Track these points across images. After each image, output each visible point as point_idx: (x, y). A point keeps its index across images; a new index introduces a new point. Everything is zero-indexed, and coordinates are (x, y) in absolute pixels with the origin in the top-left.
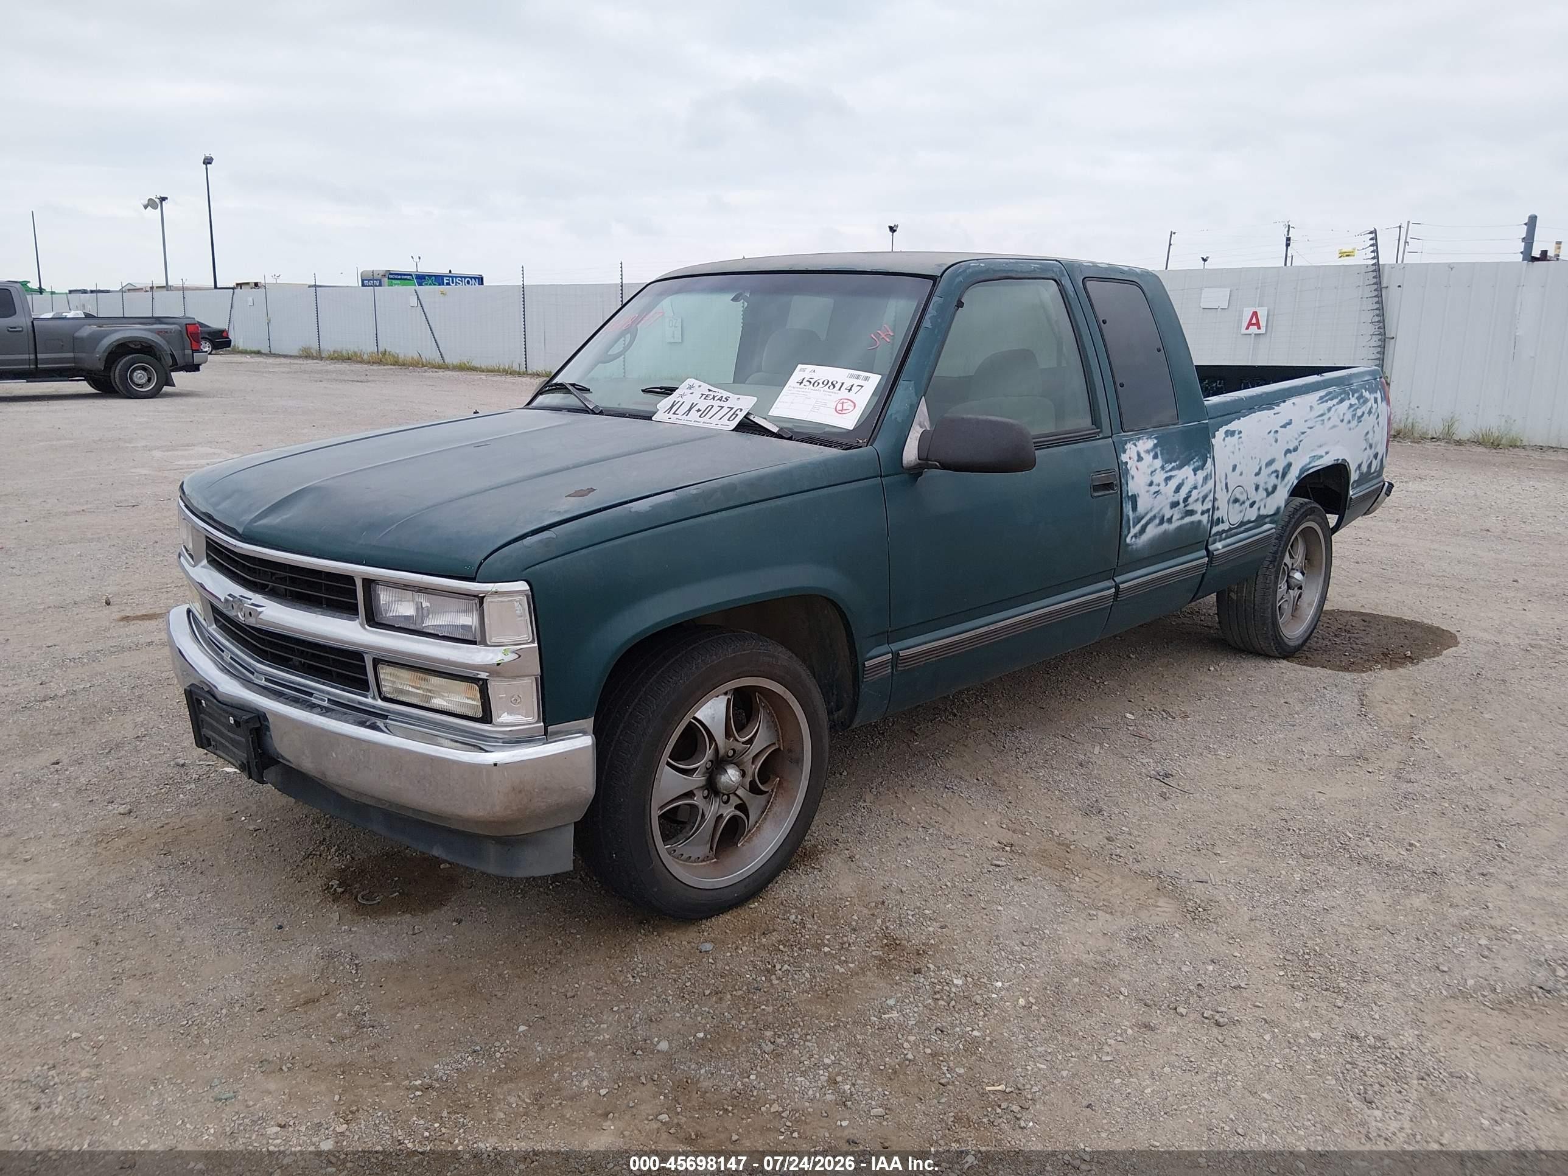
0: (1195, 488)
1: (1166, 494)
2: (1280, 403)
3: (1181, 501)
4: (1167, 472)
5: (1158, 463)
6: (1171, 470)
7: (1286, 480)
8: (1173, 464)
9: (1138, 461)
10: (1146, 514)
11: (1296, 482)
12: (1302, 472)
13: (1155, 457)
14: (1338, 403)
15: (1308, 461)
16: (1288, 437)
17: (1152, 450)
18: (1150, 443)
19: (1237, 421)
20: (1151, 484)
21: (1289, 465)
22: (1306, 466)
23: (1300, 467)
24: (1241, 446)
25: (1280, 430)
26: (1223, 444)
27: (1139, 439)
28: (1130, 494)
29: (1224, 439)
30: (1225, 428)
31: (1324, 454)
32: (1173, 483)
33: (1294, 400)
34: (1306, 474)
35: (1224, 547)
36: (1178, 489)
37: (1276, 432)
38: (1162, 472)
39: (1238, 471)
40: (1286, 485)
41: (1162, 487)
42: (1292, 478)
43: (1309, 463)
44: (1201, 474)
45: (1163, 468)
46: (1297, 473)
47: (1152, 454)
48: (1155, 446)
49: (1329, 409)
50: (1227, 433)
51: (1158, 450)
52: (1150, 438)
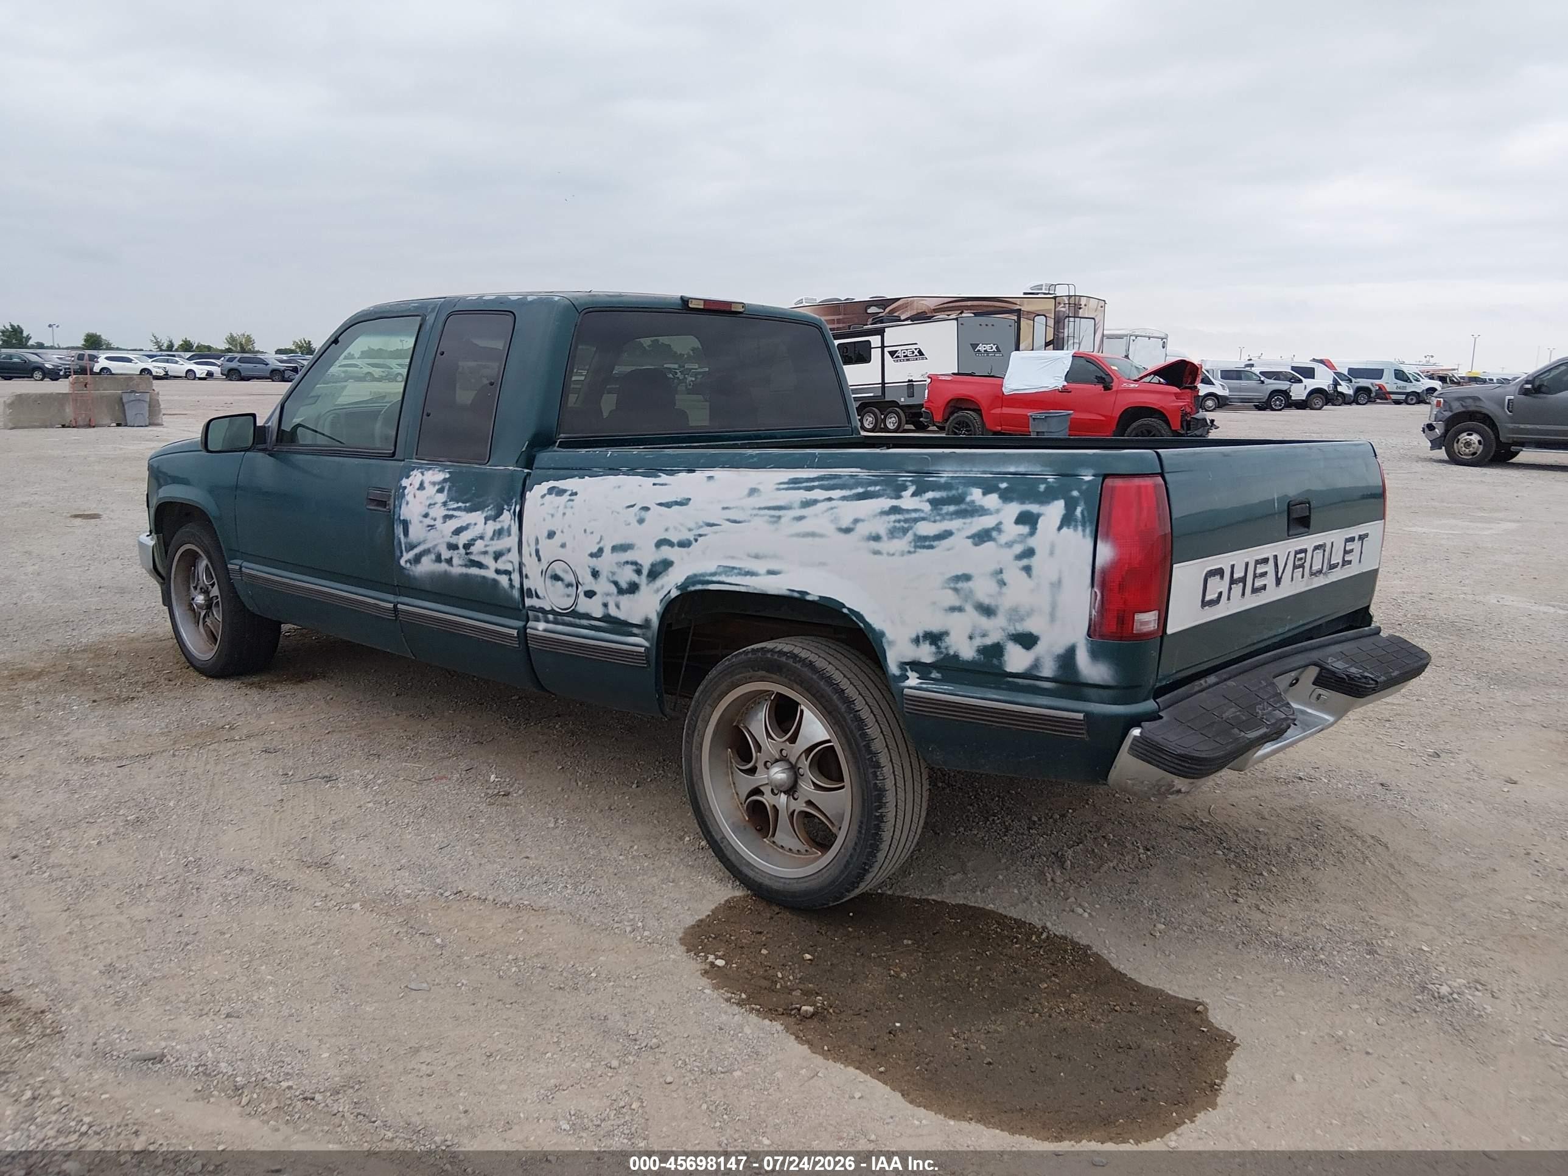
0: (482, 538)
1: (441, 532)
2: (679, 471)
3: (461, 546)
4: (448, 509)
5: (442, 498)
6: (454, 509)
7: (659, 582)
8: (460, 504)
9: (418, 489)
10: (419, 544)
11: (675, 593)
12: (691, 580)
13: (440, 491)
14: (844, 498)
15: (713, 569)
16: (676, 523)
17: (439, 483)
18: (440, 476)
19: (576, 480)
20: (426, 516)
21: (667, 564)
22: (702, 575)
23: (690, 573)
24: (569, 512)
25: (655, 509)
26: (540, 501)
27: (430, 469)
28: (402, 518)
29: (543, 496)
30: (552, 483)
31: (763, 571)
32: (453, 524)
33: (717, 473)
34: (699, 587)
35: (545, 630)
36: (458, 532)
37: (646, 509)
38: (443, 508)
39: (558, 539)
40: (658, 591)
41: (439, 523)
42: (671, 582)
43: (714, 574)
44: (492, 526)
45: (445, 504)
46: (680, 580)
47: (437, 487)
48: (445, 480)
49: (806, 504)
50: (551, 490)
51: (447, 486)
52: (443, 471)
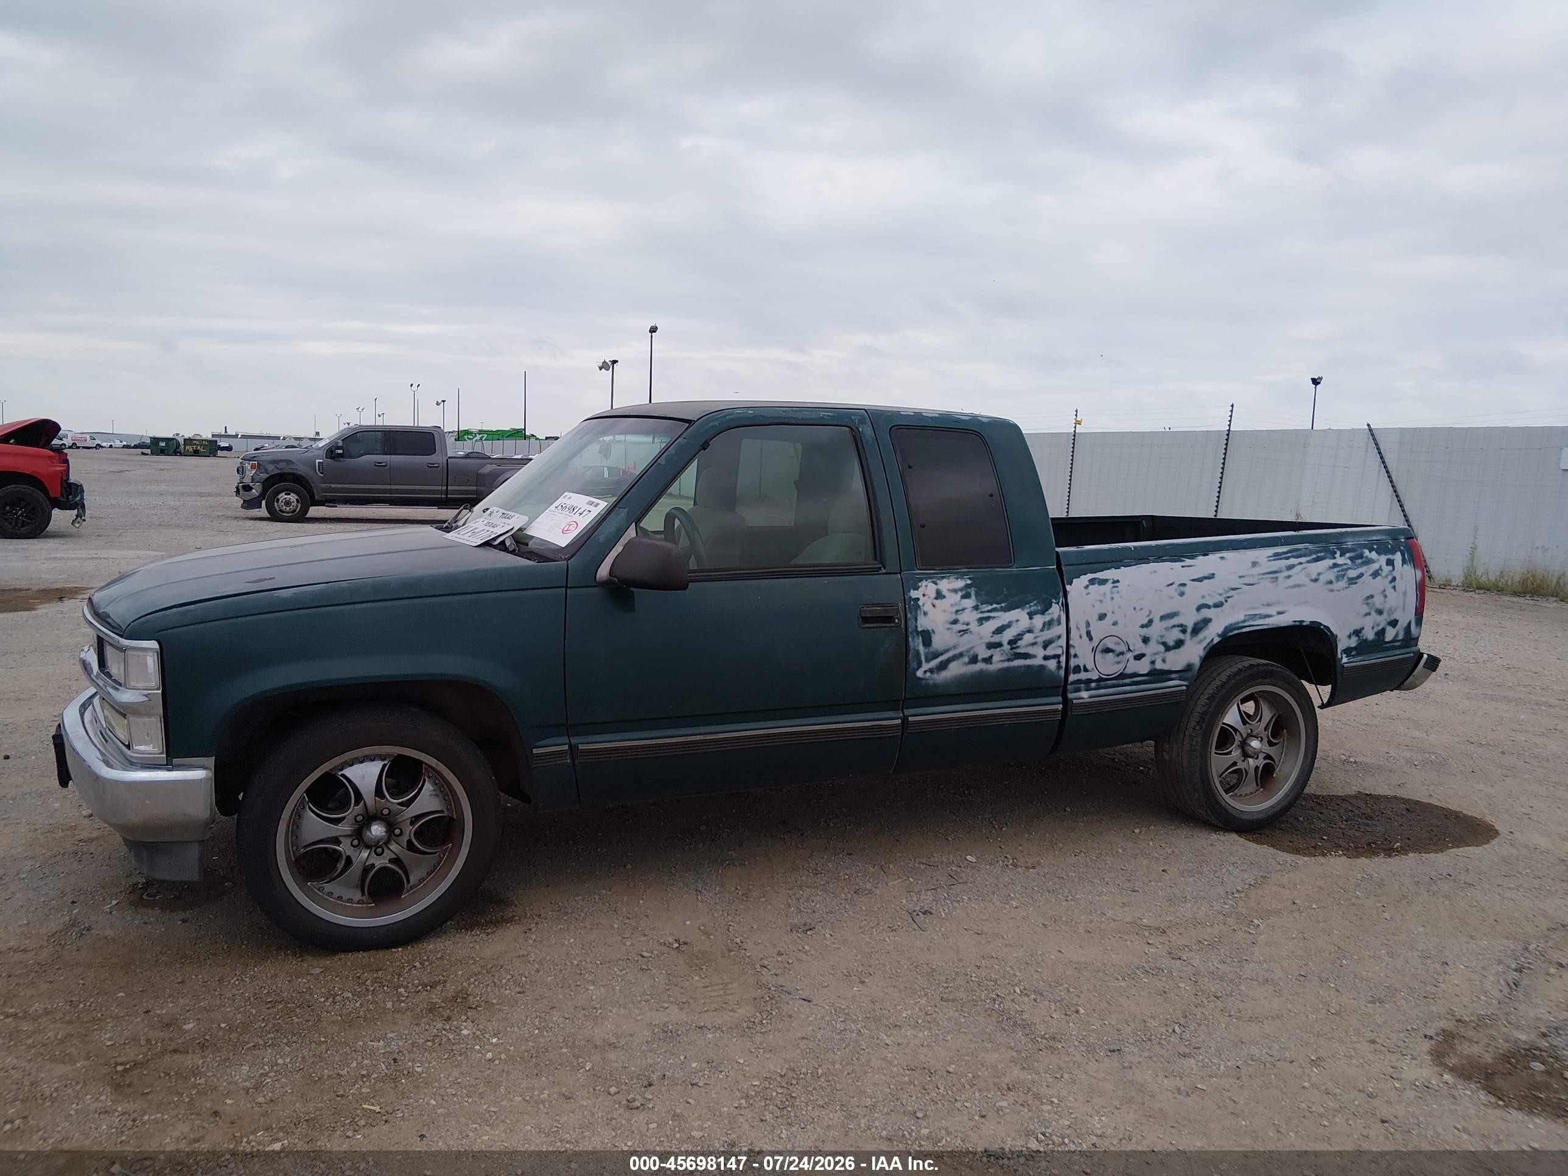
0: (1030, 631)
1: (979, 634)
2: (1197, 556)
3: (1005, 643)
4: (981, 612)
5: (969, 603)
6: (988, 611)
7: (1201, 636)
8: (995, 606)
9: (936, 598)
10: (947, 651)
11: (1217, 640)
12: (1228, 629)
13: (966, 596)
14: (1308, 562)
15: (1242, 618)
16: (1208, 592)
17: (961, 590)
18: (960, 583)
19: (1113, 571)
20: (955, 622)
21: (1207, 621)
22: (1235, 624)
23: (1227, 624)
24: (1116, 596)
25: (1189, 583)
26: (1085, 591)
27: (943, 578)
28: (919, 629)
29: (1086, 587)
30: (1090, 576)
31: (1274, 613)
32: (992, 625)
33: (1225, 554)
34: (1236, 632)
35: (1090, 697)
36: (1000, 630)
37: (1184, 585)
38: (975, 612)
39: (1110, 619)
40: (1201, 641)
41: (974, 627)
42: (1213, 633)
43: (1244, 621)
44: (1039, 621)
45: (976, 608)
46: (1220, 630)
47: (960, 594)
48: (967, 586)
49: (1290, 567)
50: (1092, 582)
51: (972, 591)
52: (962, 578)
